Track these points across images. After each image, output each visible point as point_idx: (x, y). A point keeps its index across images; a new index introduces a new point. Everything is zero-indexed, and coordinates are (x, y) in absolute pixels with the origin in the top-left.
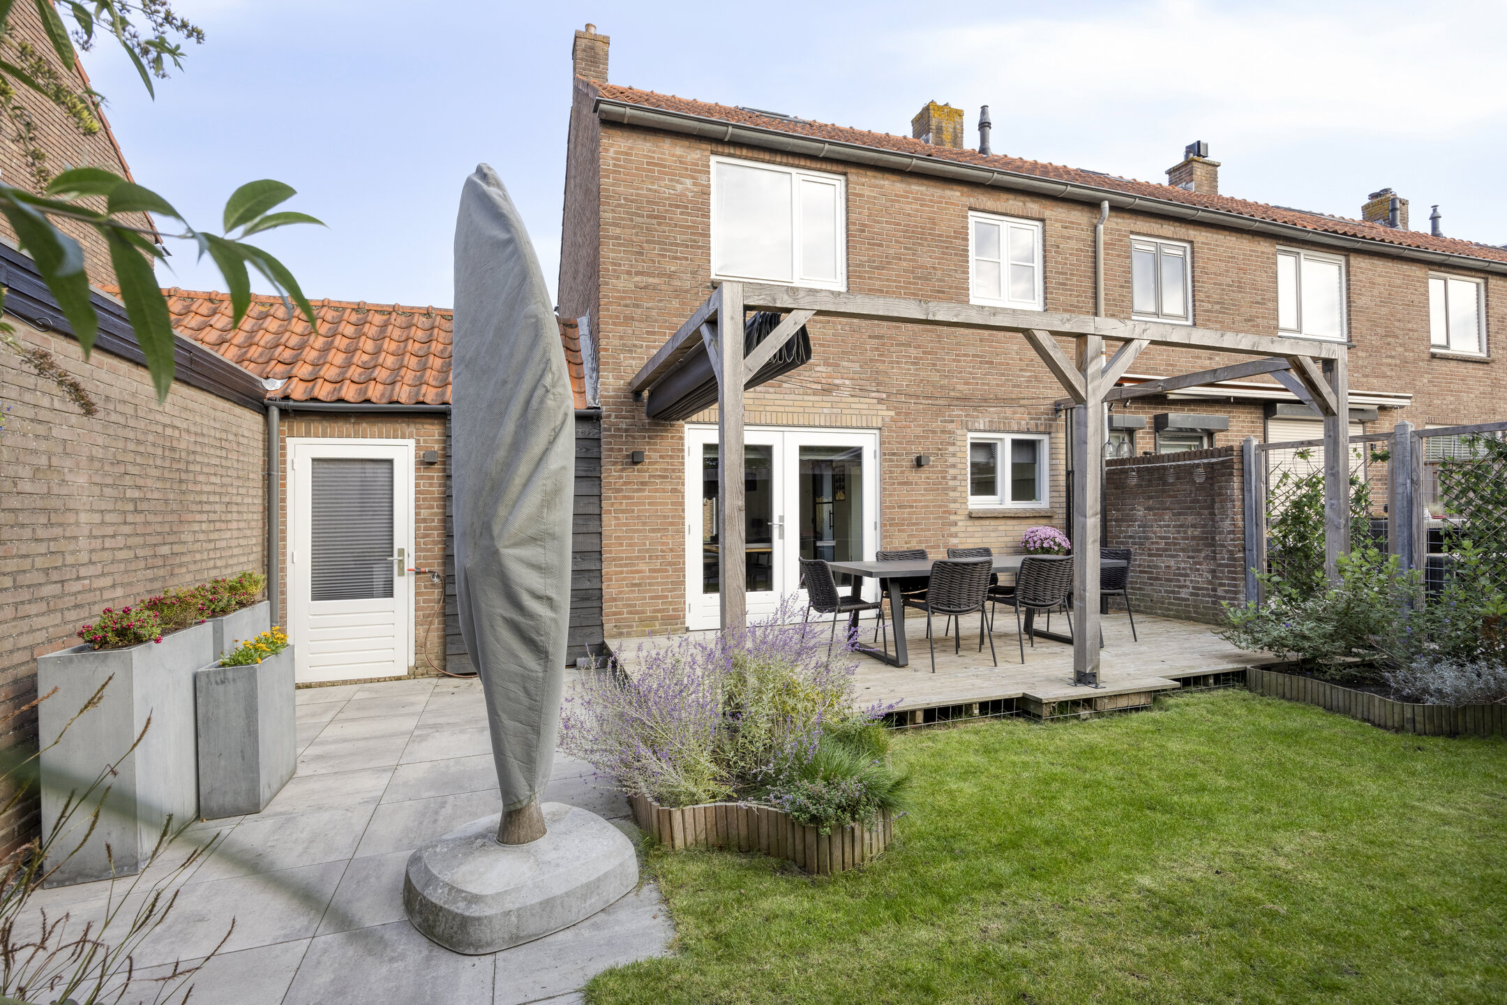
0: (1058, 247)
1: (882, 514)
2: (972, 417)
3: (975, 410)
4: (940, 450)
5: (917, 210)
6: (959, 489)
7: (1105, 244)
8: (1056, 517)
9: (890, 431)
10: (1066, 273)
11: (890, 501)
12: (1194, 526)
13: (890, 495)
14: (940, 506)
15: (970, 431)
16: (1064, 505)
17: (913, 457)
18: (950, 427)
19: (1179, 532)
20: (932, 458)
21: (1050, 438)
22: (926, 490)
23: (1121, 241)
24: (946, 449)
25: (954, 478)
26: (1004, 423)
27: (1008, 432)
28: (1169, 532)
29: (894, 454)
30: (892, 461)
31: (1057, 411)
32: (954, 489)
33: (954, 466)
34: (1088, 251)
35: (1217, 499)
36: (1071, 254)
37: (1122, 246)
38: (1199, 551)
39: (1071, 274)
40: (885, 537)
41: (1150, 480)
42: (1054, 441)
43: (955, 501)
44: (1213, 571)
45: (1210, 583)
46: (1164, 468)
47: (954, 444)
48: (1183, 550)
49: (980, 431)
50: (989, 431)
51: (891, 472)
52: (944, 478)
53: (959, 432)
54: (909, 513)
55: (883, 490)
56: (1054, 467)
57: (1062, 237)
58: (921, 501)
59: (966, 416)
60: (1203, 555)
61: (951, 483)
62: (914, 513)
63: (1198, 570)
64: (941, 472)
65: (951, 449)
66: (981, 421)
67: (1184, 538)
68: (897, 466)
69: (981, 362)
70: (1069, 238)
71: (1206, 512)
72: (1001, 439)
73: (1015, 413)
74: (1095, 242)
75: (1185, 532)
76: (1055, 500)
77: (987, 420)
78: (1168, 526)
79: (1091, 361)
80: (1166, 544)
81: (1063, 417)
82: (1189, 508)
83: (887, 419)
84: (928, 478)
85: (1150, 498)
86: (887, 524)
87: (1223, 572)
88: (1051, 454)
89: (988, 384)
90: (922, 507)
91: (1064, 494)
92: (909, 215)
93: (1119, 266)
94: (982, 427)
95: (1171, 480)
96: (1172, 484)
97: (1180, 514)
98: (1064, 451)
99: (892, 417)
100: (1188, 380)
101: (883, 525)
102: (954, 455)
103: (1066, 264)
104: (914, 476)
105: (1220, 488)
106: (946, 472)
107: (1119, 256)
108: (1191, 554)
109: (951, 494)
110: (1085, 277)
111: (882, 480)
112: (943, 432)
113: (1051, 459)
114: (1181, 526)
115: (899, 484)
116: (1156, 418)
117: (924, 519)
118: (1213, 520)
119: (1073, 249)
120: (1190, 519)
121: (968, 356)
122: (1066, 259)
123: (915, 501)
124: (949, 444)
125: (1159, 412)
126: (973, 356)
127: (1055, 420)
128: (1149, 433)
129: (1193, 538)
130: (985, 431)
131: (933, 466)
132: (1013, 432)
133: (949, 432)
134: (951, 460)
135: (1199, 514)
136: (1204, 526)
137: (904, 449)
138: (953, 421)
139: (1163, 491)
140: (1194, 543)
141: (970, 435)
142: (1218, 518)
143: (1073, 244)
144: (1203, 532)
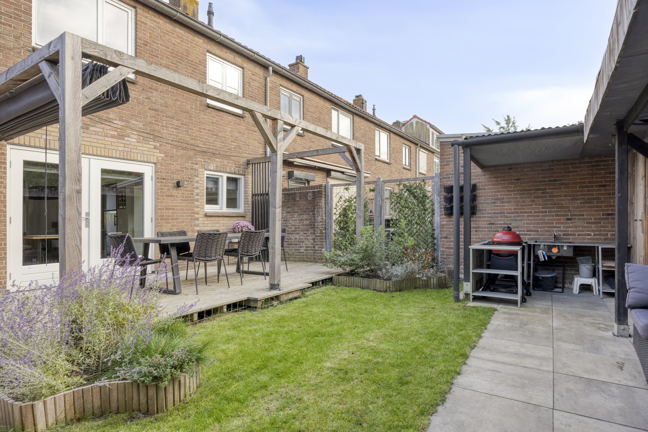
0: (250, 83)
1: (156, 213)
2: (207, 162)
3: (209, 159)
4: (190, 178)
5: (179, 43)
6: (200, 200)
7: (270, 87)
8: (247, 217)
9: (162, 165)
10: (253, 97)
11: (161, 206)
12: (306, 220)
13: (161, 202)
14: (190, 210)
15: (206, 170)
16: (251, 211)
17: (175, 181)
18: (196, 166)
19: (300, 223)
20: (186, 183)
21: (245, 178)
22: (182, 200)
23: (276, 88)
24: (193, 179)
25: (198, 195)
26: (223, 168)
27: (225, 172)
28: (296, 223)
29: (164, 179)
30: (162, 183)
31: (248, 164)
32: (197, 201)
33: (197, 188)
34: (262, 89)
35: (316, 208)
36: (255, 89)
37: (277, 90)
38: (308, 231)
39: (255, 98)
40: (158, 226)
41: (288, 199)
42: (246, 179)
43: (198, 207)
44: (314, 239)
45: (313, 244)
46: (295, 194)
47: (197, 176)
48: (302, 231)
49: (211, 170)
50: (216, 171)
51: (162, 189)
52: (192, 194)
53: (200, 170)
54: (172, 213)
55: (156, 199)
56: (246, 192)
57: (251, 79)
58: (179, 206)
59: (204, 162)
60: (310, 232)
61: (196, 197)
62: (175, 213)
63: (308, 239)
64: (190, 191)
65: (196, 179)
66: (212, 165)
67: (303, 225)
68: (165, 186)
69: (212, 134)
70: (254, 80)
71: (311, 213)
72: (221, 176)
73: (228, 163)
74: (266, 85)
75: (303, 223)
76: (247, 208)
77: (215, 165)
78: (296, 220)
79: (279, 133)
80: (295, 228)
81: (251, 168)
82: (305, 212)
83: (160, 158)
84: (183, 194)
85: (289, 207)
86: (158, 219)
87: (318, 239)
88: (245, 185)
89: (216, 146)
90: (180, 210)
91: (251, 206)
92: (174, 44)
93: (275, 100)
94: (212, 169)
95: (297, 199)
96: (298, 201)
97: (301, 214)
98: (251, 185)
99: (163, 157)
100: (307, 154)
101: (156, 219)
102: (197, 182)
103: (253, 93)
104: (175, 192)
105: (317, 203)
106: (193, 191)
107: (275, 95)
108: (305, 232)
109: (196, 203)
110: (261, 101)
111: (156, 193)
112: (192, 169)
113: (245, 188)
114: (301, 220)
115: (166, 196)
116: (289, 172)
117: (180, 216)
118: (314, 217)
119: (256, 86)
120: (305, 217)
121: (206, 130)
122: (253, 90)
123: (176, 206)
124: (195, 176)
125: (290, 170)
126: (208, 130)
127: (247, 169)
128: (286, 179)
129: (306, 225)
130: (214, 171)
131: (186, 187)
132: (228, 173)
133: (195, 169)
134: (196, 185)
135: (309, 214)
136: (310, 219)
137: (170, 176)
138: (197, 164)
139: (294, 204)
140: (307, 227)
141: (206, 172)
142: (316, 216)
143: (256, 84)
144: (310, 222)
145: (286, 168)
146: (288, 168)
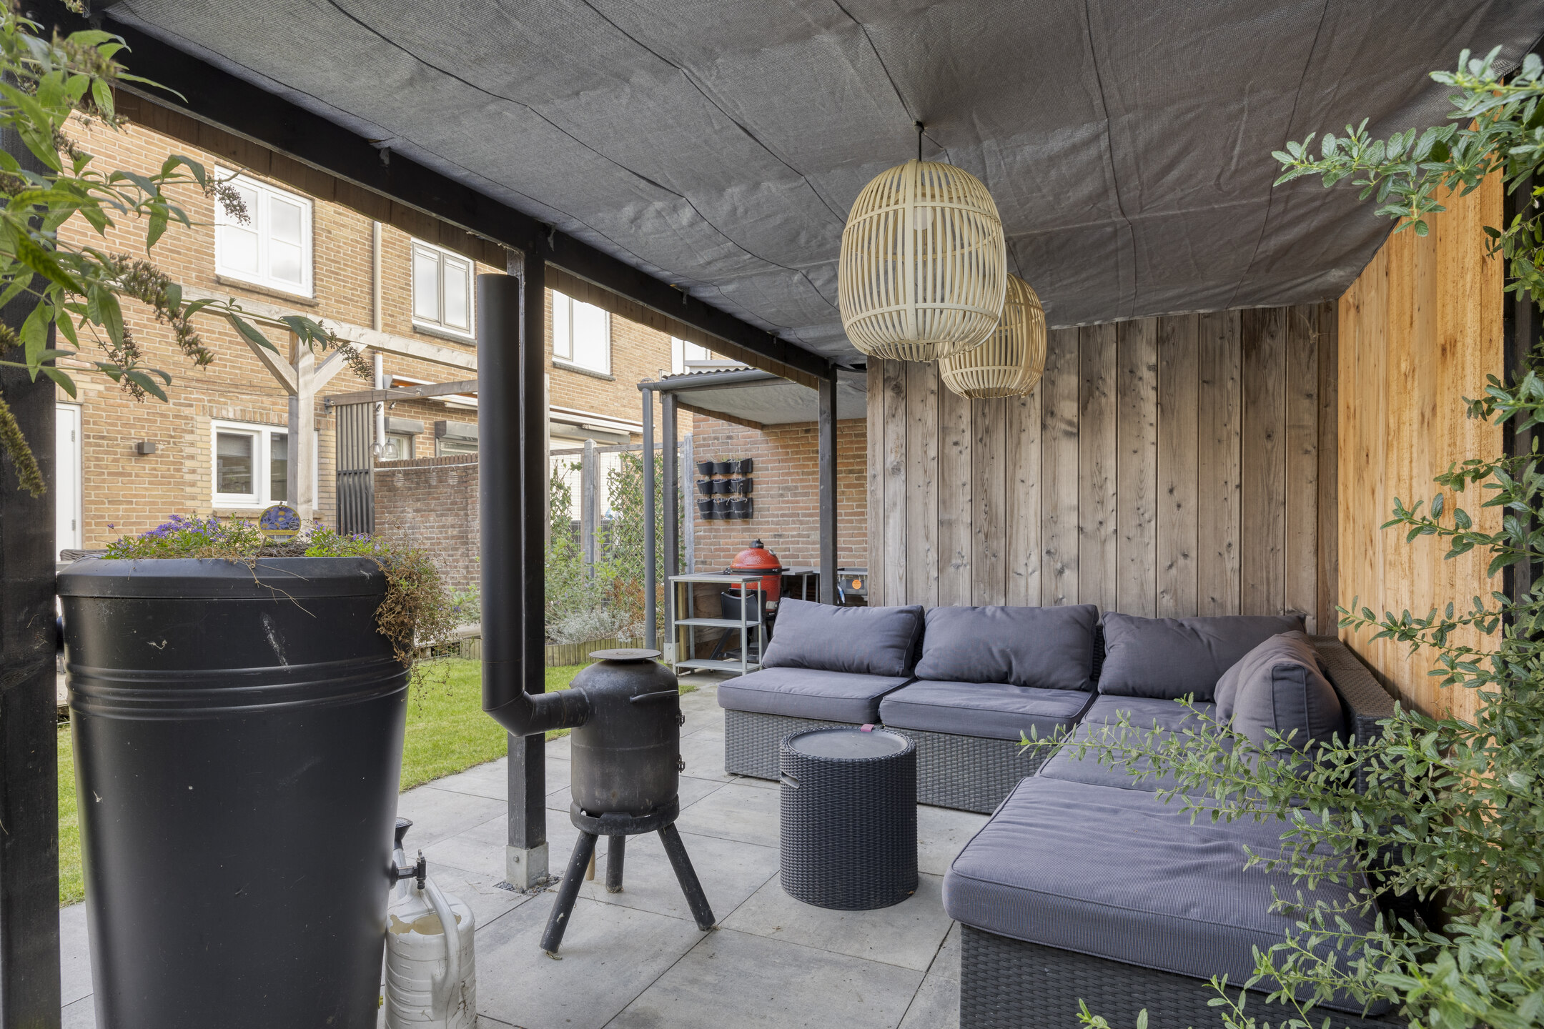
0: (330, 232)
1: (84, 510)
2: (218, 402)
3: (222, 395)
4: (172, 437)
5: (141, 147)
6: (199, 484)
7: (384, 240)
8: (326, 519)
9: (97, 408)
10: (339, 263)
11: (96, 495)
12: (453, 526)
13: (97, 488)
14: (172, 503)
15: (216, 418)
16: (334, 507)
17: (133, 443)
18: (187, 411)
19: (441, 533)
20: (161, 447)
21: (319, 435)
22: (150, 483)
23: (402, 241)
24: (181, 437)
25: (193, 471)
26: (261, 414)
27: (266, 424)
28: (432, 533)
29: (103, 438)
30: (100, 446)
31: (327, 407)
32: (193, 484)
33: (192, 457)
34: (364, 244)
35: (470, 501)
36: (345, 243)
37: (402, 247)
38: (457, 549)
39: (345, 265)
40: (89, 539)
41: (418, 483)
42: (323, 438)
43: (193, 498)
44: (467, 567)
45: (465, 578)
46: (429, 471)
47: (192, 432)
48: (445, 549)
49: (229, 420)
50: (242, 421)
51: (98, 459)
52: (179, 470)
53: (199, 418)
54: (126, 510)
55: (85, 480)
56: (323, 466)
57: (335, 223)
58: (144, 496)
59: (209, 401)
60: (459, 553)
61: (188, 477)
62: (134, 510)
63: (456, 567)
64: (174, 463)
65: (188, 437)
66: (231, 409)
67: (447, 538)
68: (107, 453)
69: (230, 342)
70: (343, 226)
71: (462, 513)
72: (258, 432)
73: (274, 404)
74: (373, 236)
75: (446, 533)
76: (324, 501)
77: (238, 408)
78: (432, 527)
79: (303, 356)
80: (432, 544)
81: (334, 414)
82: (449, 510)
83: (91, 394)
84: (155, 469)
85: (418, 500)
86: (90, 524)
87: (473, 567)
88: (320, 452)
89: (240, 368)
90: (145, 504)
91: (334, 495)
92: (128, 149)
93: (399, 267)
94: (231, 415)
95: (434, 483)
96: (436, 487)
97: (442, 515)
98: (334, 450)
99: (99, 392)
100: (441, 389)
101: (85, 524)
102: (192, 444)
103: (339, 252)
104: (134, 466)
105: (472, 491)
106: (181, 464)
107: (399, 256)
108: (450, 552)
109: (188, 489)
110: (361, 270)
111: (85, 469)
112: (176, 416)
113: (320, 457)
114: (443, 526)
115: (109, 474)
116: (437, 424)
117: (148, 518)
118: (467, 520)
119: (347, 238)
120: (450, 520)
121: (214, 332)
122: (339, 247)
123: (135, 496)
124: (185, 431)
125: (439, 419)
126: (220, 333)
127: (325, 416)
128: (428, 439)
129: (453, 537)
130: (235, 420)
131: (161, 456)
132: (273, 424)
133: (186, 418)
134: (188, 451)
135: (457, 515)
136: (461, 526)
137: (119, 432)
138: (191, 406)
139: (429, 494)
140: (453, 541)
141: (215, 423)
142: (470, 518)
143: (346, 233)
144: (460, 532)
145: (430, 414)
146: (435, 415)
